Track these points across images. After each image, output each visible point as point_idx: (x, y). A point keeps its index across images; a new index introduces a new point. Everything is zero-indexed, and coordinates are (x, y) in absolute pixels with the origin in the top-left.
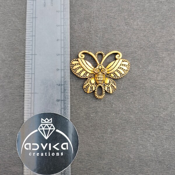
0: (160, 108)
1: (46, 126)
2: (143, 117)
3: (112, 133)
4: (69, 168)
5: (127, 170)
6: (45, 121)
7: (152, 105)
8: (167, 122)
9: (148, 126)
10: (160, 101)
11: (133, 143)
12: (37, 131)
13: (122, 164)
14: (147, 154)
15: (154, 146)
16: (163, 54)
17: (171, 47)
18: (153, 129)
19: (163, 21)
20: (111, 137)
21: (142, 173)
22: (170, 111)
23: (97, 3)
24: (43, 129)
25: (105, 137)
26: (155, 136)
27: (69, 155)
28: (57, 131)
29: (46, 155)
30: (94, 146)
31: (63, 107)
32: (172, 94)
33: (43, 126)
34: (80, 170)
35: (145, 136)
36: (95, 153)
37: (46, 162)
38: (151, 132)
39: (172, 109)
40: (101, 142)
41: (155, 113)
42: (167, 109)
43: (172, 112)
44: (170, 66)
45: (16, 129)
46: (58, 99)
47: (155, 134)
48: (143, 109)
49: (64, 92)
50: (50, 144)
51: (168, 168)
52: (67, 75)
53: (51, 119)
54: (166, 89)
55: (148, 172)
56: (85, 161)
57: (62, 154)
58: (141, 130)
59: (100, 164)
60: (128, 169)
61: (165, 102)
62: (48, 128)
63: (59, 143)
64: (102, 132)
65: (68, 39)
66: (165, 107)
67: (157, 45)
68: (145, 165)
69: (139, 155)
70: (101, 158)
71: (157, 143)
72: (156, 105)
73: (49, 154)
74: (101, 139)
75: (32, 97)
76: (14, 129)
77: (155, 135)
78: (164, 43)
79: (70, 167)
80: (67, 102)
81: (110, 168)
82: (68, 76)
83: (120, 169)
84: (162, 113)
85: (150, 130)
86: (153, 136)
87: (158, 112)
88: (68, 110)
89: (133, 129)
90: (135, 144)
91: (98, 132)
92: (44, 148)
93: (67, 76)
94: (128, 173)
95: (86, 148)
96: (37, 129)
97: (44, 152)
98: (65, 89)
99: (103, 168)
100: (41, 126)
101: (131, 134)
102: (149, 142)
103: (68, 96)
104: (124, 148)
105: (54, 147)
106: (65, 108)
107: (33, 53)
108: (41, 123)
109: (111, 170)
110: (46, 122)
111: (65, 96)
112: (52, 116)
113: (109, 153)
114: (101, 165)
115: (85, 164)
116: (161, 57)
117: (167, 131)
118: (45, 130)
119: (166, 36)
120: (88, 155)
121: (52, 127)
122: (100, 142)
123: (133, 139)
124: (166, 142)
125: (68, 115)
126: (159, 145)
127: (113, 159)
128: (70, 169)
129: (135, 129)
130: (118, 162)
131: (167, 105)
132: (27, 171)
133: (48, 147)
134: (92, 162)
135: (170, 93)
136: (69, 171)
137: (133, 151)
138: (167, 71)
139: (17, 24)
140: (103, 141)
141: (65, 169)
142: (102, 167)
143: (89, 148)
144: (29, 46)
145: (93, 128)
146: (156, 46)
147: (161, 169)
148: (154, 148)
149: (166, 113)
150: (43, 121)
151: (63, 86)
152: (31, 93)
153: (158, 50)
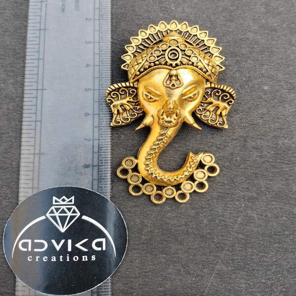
6: (59, 201)
12: (43, 218)
22: (229, 152)
27: (107, 260)
28: (84, 217)
29: (61, 260)
31: (96, 177)
33: (57, 210)
37: (60, 273)
39: (233, 149)
46: (88, 163)
50: (70, 241)
51: (217, 247)
53: (73, 198)
57: (93, 258)
62: (66, 213)
63: (87, 239)
73: (68, 257)
75: (35, 159)
92: (58, 248)
96: (45, 214)
97: (57, 254)
100: (52, 210)
103: (106, 159)
105: (78, 245)
106: (100, 180)
108: (52, 205)
110: (63, 203)
112: (75, 192)
118: (59, 217)
121: (74, 212)
132: (23, 289)
133: (65, 245)
136: (108, 289)
141: (99, 285)
150: (56, 201)
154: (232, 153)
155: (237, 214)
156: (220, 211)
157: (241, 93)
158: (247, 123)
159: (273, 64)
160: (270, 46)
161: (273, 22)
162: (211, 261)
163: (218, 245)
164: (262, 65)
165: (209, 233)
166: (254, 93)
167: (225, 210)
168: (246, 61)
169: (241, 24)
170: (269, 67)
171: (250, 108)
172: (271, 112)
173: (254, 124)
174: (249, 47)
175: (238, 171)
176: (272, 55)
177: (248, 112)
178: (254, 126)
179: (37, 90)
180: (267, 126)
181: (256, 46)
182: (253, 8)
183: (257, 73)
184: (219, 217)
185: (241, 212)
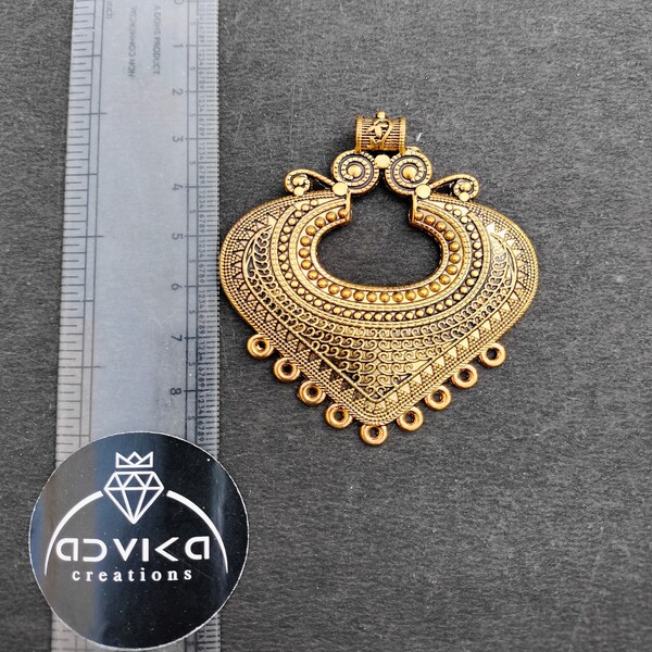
0: (532, 410)
1: (134, 478)
2: (470, 442)
3: (360, 497)
4: (214, 625)
5: (418, 628)
6: (128, 460)
7: (503, 400)
8: (556, 460)
9: (488, 471)
10: (532, 385)
11: (437, 533)
13: (396, 605)
14: (487, 570)
15: (514, 543)
16: (540, 226)
17: (571, 200)
18: (508, 485)
19: (540, 114)
20: (359, 511)
21: (471, 639)
22: (566, 421)
23: (308, 59)
24: (123, 488)
25: (337, 512)
26: (517, 507)
27: (213, 579)
29: (131, 580)
30: (298, 542)
31: (192, 413)
32: (573, 362)
33: (123, 478)
34: (249, 627)
35: (480, 509)
36: (304, 568)
38: (502, 494)
39: (573, 413)
40: (324, 530)
41: (515, 427)
42: (555, 414)
43: (576, 426)
44: (565, 267)
45: (26, 484)
46: (177, 386)
47: (516, 501)
48: (470, 414)
49: (197, 363)
51: (563, 619)
52: (207, 304)
53: (151, 455)
54: (551, 345)
55: (491, 636)
56: (268, 595)
57: (188, 575)
58: (465, 485)
59: (321, 604)
60: (419, 623)
61: (550, 389)
62: (139, 485)
63: (177, 538)
64: (327, 493)
65: (213, 184)
66: (549, 406)
67: (518, 197)
68: (481, 610)
69: (459, 572)
70: (322, 584)
71: (522, 532)
72: (517, 401)
73: (143, 574)
74: (323, 519)
76: (17, 487)
77: (514, 503)
78: (542, 187)
79: (217, 621)
80: (208, 398)
81: (356, 621)
82: (212, 309)
83: (393, 625)
84: (539, 429)
85: (499, 486)
86: (509, 507)
87: (524, 423)
88: (211, 425)
89: (437, 482)
90: (444, 534)
91: (312, 493)
93: (208, 309)
94: (422, 637)
95: (270, 549)
96: (101, 489)
97: (124, 567)
98: (200, 351)
99: (331, 619)
100: (115, 480)
101: (428, 501)
102: (495, 527)
103: (209, 377)
104: (405, 551)
105: (160, 550)
106: (199, 418)
107: (91, 233)
108: (114, 470)
109: (360, 629)
110: (132, 466)
111: (200, 376)
112: (155, 444)
113: (352, 566)
114: (324, 610)
115: (266, 606)
116: (535, 234)
117: (557, 489)
118: (127, 493)
119: (551, 166)
120: (277, 573)
121: (154, 483)
122: (319, 529)
123: (437, 517)
124: (555, 530)
125: (210, 442)
126: (529, 539)
127: (367, 589)
128: (217, 627)
129: (444, 484)
130: (386, 598)
131: (556, 401)
133: (138, 549)
134: (290, 600)
135: (567, 360)
136: (214, 636)
137: (438, 561)
138: (556, 283)
139: (32, 132)
140: (331, 523)
141: (198, 628)
142: (326, 617)
143: (280, 548)
144: (76, 210)
145: (294, 480)
146: (514, 200)
147: (539, 625)
148: (512, 549)
149: (553, 427)
150: (122, 462)
151: (192, 344)
152: (82, 367)
153: (522, 211)
154: (571, 423)
155: (592, 547)
156: (561, 543)
157: (576, 294)
158: (592, 356)
159: (627, 228)
160: (619, 189)
161: (619, 135)
162: (555, 648)
163: (564, 614)
164: (609, 229)
165: (546, 591)
166: (600, 292)
167: (570, 541)
168: (578, 225)
169: (560, 145)
170: (621, 234)
171: (594, 325)
172: (634, 330)
173: (605, 359)
174: (580, 194)
175: (585, 459)
176: (625, 208)
177: (591, 334)
178: (607, 361)
179: (87, 237)
180: (628, 360)
181: (592, 191)
182: (579, 109)
183: (601, 247)
184: (561, 555)
185: (600, 543)
